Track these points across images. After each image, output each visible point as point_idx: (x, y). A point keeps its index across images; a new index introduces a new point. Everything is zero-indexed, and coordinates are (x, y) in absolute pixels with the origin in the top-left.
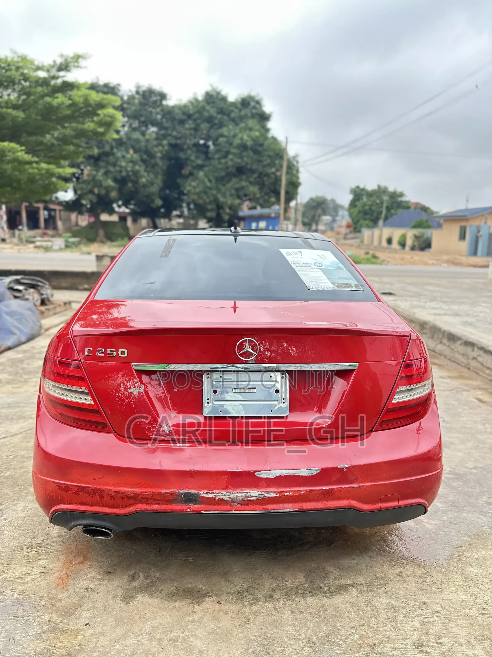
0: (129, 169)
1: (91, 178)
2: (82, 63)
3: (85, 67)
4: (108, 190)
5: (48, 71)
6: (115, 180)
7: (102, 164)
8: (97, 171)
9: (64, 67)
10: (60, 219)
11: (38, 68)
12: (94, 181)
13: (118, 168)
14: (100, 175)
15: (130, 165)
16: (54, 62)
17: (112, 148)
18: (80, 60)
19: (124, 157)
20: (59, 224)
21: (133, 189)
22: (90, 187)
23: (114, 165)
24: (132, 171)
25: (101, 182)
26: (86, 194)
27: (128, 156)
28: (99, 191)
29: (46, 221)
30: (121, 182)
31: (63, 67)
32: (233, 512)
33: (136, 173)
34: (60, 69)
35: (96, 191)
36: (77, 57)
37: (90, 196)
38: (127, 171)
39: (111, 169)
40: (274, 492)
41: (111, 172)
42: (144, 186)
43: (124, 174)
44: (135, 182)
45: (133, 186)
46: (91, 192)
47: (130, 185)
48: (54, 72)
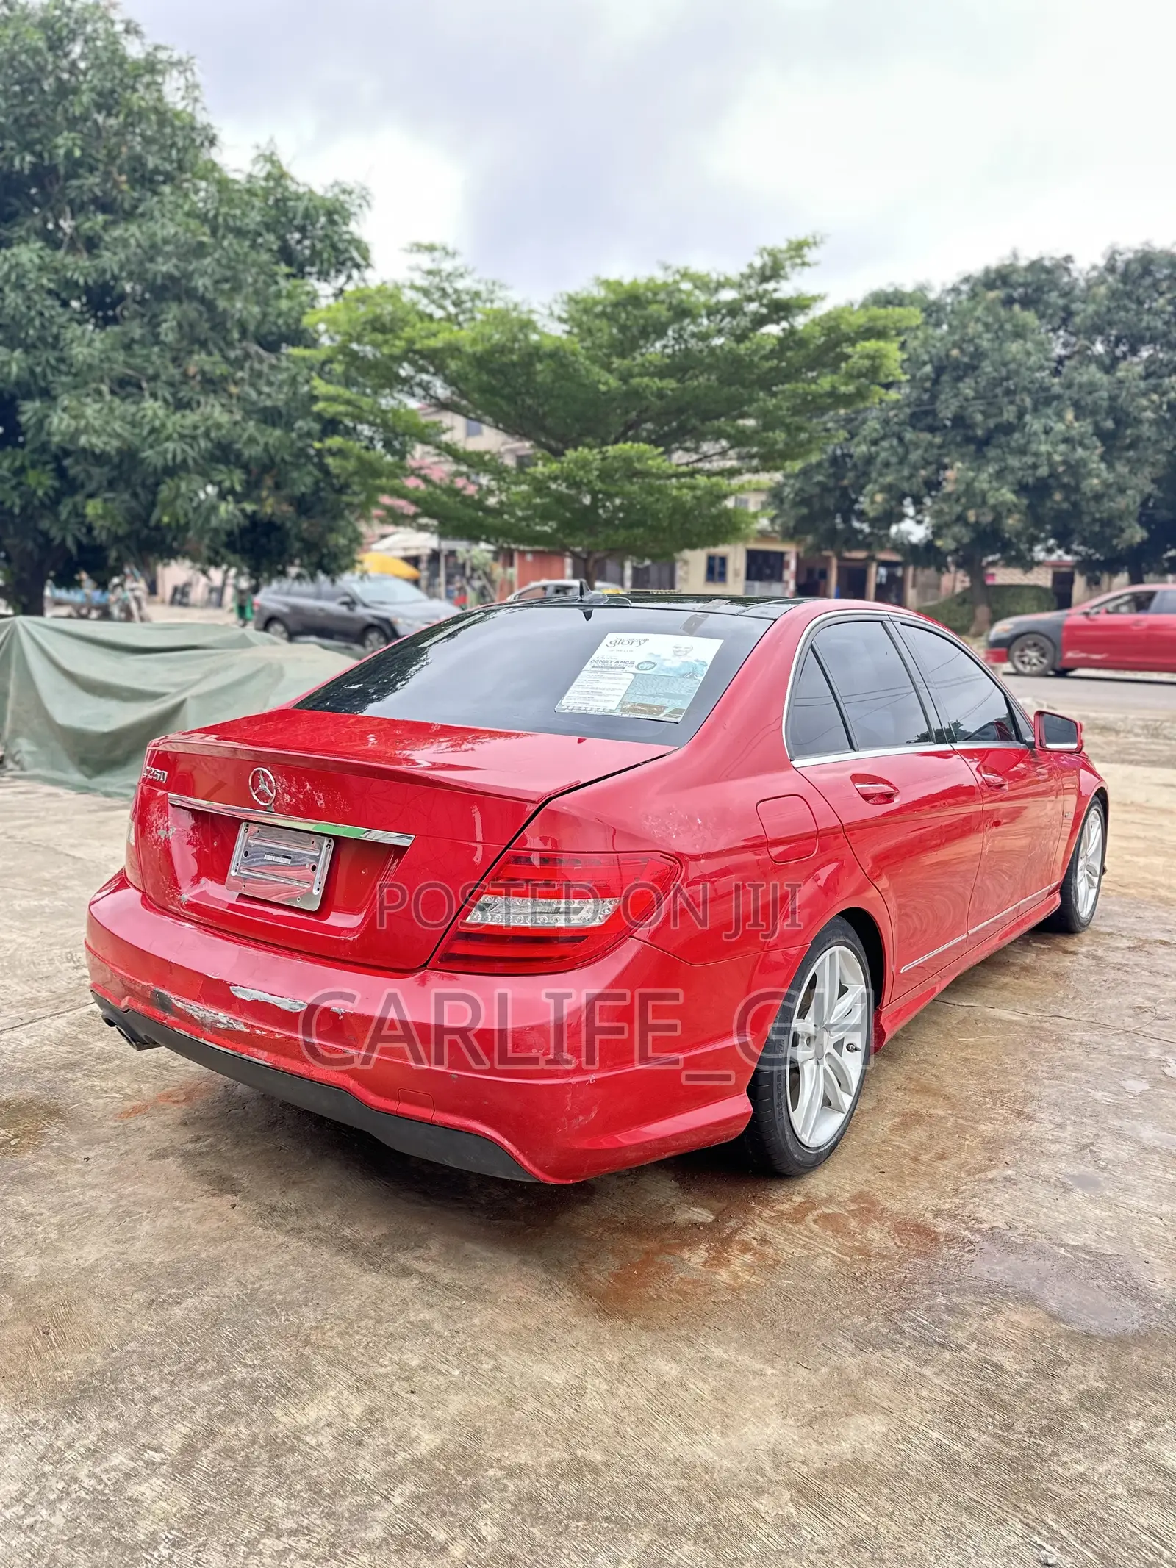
0: (1057, 458)
1: (962, 487)
2: (810, 255)
3: (816, 264)
4: (1000, 512)
5: (740, 286)
6: (1021, 489)
7: (992, 452)
8: (979, 470)
9: (773, 272)
10: (914, 586)
11: (720, 286)
12: (970, 494)
13: (1029, 460)
14: (983, 481)
15: (1062, 447)
16: (751, 266)
17: (1021, 415)
18: (806, 250)
19: (1047, 431)
20: (911, 594)
21: (1065, 506)
22: (958, 509)
23: (1023, 451)
24: (1065, 462)
25: (984, 494)
26: (948, 525)
27: (1060, 427)
28: (977, 516)
29: (879, 587)
30: (1035, 491)
31: (768, 272)
32: (202, 1040)
33: (1075, 469)
34: (765, 279)
35: (971, 515)
36: (798, 248)
37: (957, 529)
38: (1052, 465)
39: (1014, 462)
40: (245, 1024)
41: (1013, 470)
42: (1098, 497)
43: (1043, 471)
44: (1069, 490)
45: (1066, 499)
46: (961, 519)
47: (1058, 496)
48: (753, 287)
